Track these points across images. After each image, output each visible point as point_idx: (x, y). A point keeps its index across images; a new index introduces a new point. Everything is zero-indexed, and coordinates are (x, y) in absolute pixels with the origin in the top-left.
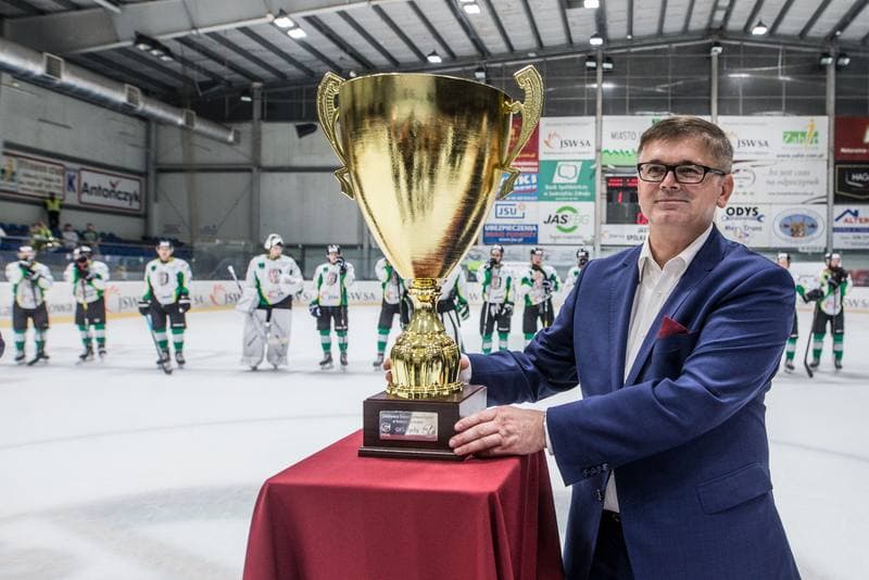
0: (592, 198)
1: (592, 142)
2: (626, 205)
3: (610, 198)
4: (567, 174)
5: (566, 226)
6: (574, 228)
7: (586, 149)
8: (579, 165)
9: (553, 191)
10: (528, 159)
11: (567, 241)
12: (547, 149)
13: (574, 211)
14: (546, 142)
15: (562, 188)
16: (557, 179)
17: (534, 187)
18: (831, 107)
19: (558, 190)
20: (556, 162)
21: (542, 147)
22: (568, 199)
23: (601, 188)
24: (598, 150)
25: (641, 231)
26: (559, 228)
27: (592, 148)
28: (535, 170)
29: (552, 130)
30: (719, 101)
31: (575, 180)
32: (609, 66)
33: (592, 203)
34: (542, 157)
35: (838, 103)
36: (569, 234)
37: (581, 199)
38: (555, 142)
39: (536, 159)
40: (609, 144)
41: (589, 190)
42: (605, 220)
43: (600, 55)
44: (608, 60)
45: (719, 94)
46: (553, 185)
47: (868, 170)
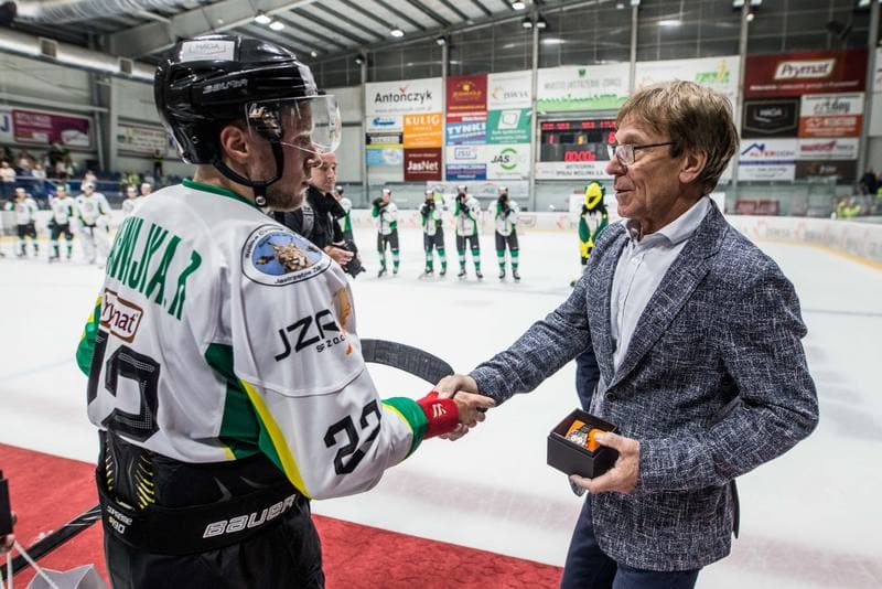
0: (529, 141)
1: (529, 94)
2: (556, 145)
3: (543, 140)
4: (509, 121)
5: (508, 165)
6: (514, 166)
7: (525, 98)
8: (519, 113)
9: (498, 135)
10: (479, 110)
11: (509, 177)
12: (494, 101)
13: (514, 152)
14: (493, 95)
15: (505, 133)
16: (501, 126)
17: (484, 133)
18: (743, 46)
19: (502, 135)
20: (500, 111)
21: (490, 100)
22: (510, 142)
23: (536, 132)
24: (534, 99)
25: (568, 167)
26: (503, 166)
27: (529, 99)
28: (484, 118)
29: (498, 84)
30: (638, 49)
31: (515, 126)
32: (542, 25)
33: (528, 144)
34: (490, 107)
35: (750, 43)
36: (511, 171)
37: (520, 141)
38: (500, 95)
39: (485, 110)
40: (543, 94)
41: (526, 134)
42: (539, 158)
43: (536, 16)
44: (541, 19)
45: (638, 42)
46: (497, 130)
47: (776, 106)
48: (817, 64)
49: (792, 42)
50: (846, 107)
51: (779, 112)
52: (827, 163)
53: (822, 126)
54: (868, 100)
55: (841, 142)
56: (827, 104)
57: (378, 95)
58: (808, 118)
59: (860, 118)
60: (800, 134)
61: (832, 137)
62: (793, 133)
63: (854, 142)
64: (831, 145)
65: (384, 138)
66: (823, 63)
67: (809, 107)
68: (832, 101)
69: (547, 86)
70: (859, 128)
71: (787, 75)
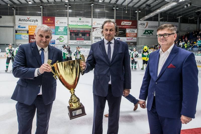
0: (67, 35)
1: (67, 23)
2: (74, 36)
3: (71, 35)
4: (61, 29)
5: (61, 40)
6: (63, 41)
7: (65, 24)
8: (64, 27)
9: (58, 33)
10: (53, 26)
11: (61, 44)
12: (57, 24)
13: (63, 37)
14: (57, 22)
15: (60, 32)
16: (59, 30)
17: (54, 32)
18: (115, 17)
19: (59, 33)
20: (59, 27)
21: (56, 23)
22: (62, 35)
23: (69, 33)
24: (68, 24)
25: (77, 42)
26: (60, 41)
27: (67, 24)
28: (54, 28)
29: (58, 20)
30: (93, 15)
31: (63, 31)
33: (67, 36)
34: (56, 25)
35: (116, 17)
37: (64, 35)
38: (59, 23)
39: (54, 26)
40: (70, 23)
41: (66, 33)
42: (69, 39)
43: (68, 4)
44: (70, 5)
45: (93, 14)
46: (58, 31)
47: (122, 30)
48: (129, 22)
49: (124, 17)
50: (134, 31)
51: (122, 32)
52: (132, 42)
53: (130, 35)
54: (137, 30)
55: (134, 38)
56: (131, 31)
57: (20, 19)
58: (128, 33)
59: (136, 34)
60: (126, 36)
61: (132, 37)
62: (125, 36)
63: (136, 38)
64: (132, 39)
65: (22, 32)
66: (130, 22)
67: (128, 31)
68: (132, 30)
69: (71, 21)
70: (136, 36)
71: (123, 24)
